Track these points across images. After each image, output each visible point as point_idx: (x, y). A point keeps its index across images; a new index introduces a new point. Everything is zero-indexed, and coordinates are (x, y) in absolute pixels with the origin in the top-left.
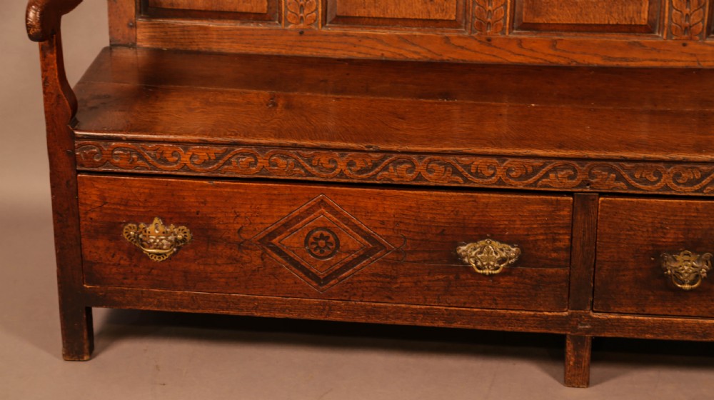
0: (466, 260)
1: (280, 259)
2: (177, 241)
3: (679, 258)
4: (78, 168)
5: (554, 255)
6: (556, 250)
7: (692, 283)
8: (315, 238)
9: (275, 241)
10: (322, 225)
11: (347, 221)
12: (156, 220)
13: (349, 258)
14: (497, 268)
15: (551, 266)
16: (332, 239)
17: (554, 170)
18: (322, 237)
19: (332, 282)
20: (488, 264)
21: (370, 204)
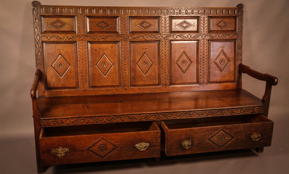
0: (137, 148)
1: (92, 153)
2: (66, 152)
3: (185, 142)
4: (42, 127)
5: (157, 144)
6: (157, 143)
7: (188, 147)
8: (101, 147)
9: (91, 149)
10: (102, 144)
11: (108, 142)
12: (60, 147)
13: (109, 151)
14: (144, 149)
15: (156, 147)
16: (105, 147)
17: (152, 116)
18: (102, 146)
19: (105, 157)
20: (142, 148)
21: (114, 137)
